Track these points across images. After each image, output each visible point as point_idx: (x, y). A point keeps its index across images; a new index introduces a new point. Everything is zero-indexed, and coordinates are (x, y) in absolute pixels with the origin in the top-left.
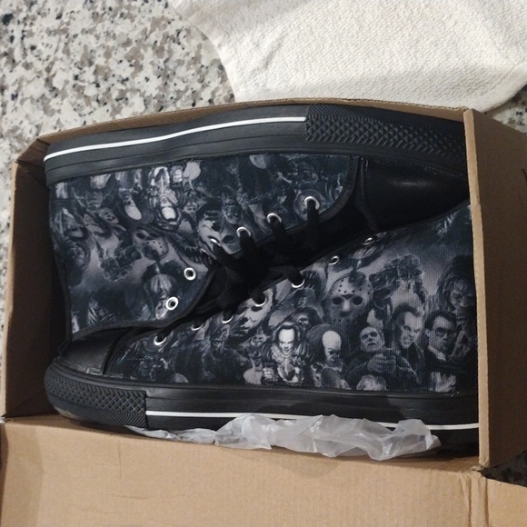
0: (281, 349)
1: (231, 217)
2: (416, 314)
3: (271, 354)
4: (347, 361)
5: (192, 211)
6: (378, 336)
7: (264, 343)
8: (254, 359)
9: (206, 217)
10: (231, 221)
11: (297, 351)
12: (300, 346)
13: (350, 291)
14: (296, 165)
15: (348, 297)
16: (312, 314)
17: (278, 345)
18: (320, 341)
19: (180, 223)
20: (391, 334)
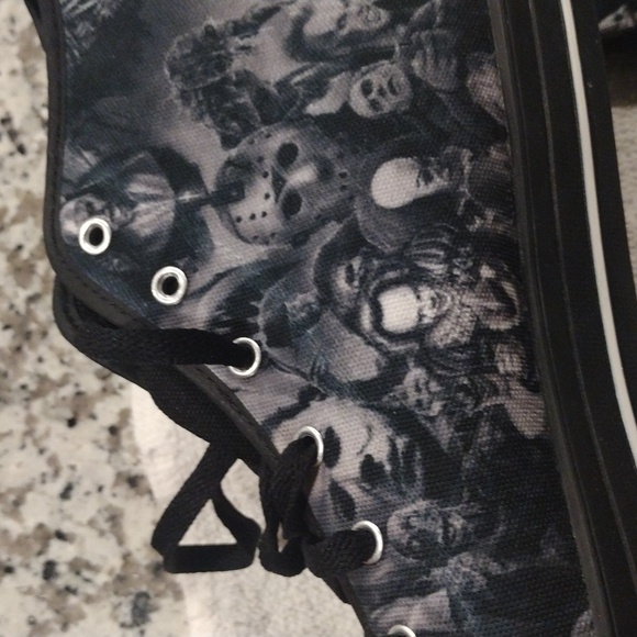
0: (439, 319)
3: (456, 346)
4: (442, 137)
5: (413, 397)
6: (368, 77)
7: (430, 371)
8: (478, 401)
11: (437, 269)
12: (422, 264)
16: (332, 256)
17: (430, 328)
18: (402, 211)
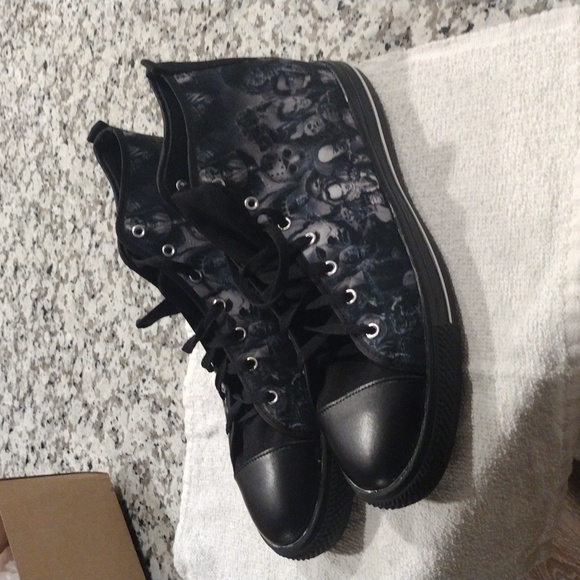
0: (349, 192)
1: (346, 254)
2: (282, 105)
4: (339, 137)
5: (344, 217)
8: (366, 214)
9: (342, 231)
10: (342, 256)
12: (341, 177)
13: (281, 164)
14: (412, 314)
15: (286, 163)
19: (326, 202)
20: (305, 115)
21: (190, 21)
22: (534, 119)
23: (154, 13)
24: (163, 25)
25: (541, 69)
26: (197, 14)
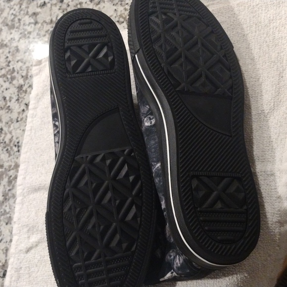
21: (41, 29)
22: (265, 35)
23: (17, 25)
24: (23, 31)
25: (268, 11)
26: (47, 25)
